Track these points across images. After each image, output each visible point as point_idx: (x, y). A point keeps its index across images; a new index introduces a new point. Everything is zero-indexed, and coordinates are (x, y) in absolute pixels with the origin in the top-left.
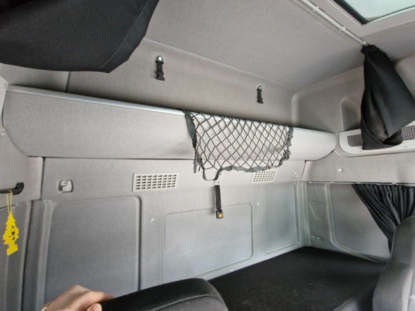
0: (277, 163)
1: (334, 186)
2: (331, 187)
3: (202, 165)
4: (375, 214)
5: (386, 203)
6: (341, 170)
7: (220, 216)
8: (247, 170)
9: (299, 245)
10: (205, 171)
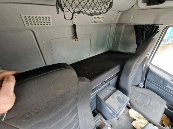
0: (104, 11)
1: (127, 26)
2: (126, 26)
3: (62, 9)
4: (137, 38)
5: (143, 34)
6: (133, 17)
7: (77, 40)
8: (88, 15)
9: (107, 50)
10: (65, 13)
